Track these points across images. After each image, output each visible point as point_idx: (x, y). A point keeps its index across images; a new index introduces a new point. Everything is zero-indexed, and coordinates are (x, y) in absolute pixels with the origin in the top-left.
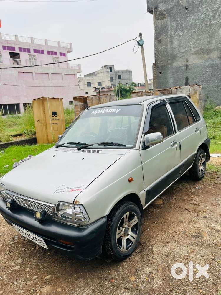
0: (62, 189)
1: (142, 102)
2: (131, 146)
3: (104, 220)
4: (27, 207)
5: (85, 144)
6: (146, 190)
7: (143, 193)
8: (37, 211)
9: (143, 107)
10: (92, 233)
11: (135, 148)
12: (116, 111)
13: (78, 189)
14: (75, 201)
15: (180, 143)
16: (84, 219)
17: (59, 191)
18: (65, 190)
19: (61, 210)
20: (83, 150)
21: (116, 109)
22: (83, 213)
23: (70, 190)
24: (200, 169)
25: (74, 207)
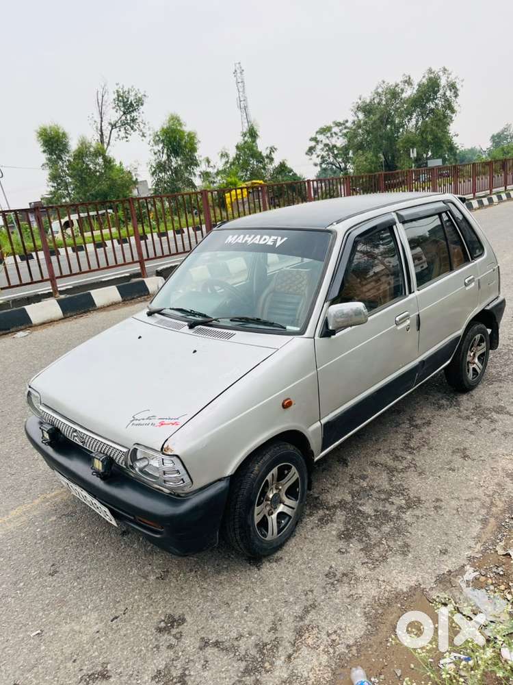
0: (143, 419)
1: (335, 223)
2: (298, 329)
3: (223, 484)
4: (81, 444)
5: (205, 316)
6: (324, 421)
7: (317, 428)
8: (97, 457)
9: (335, 238)
10: (196, 509)
11: (305, 335)
12: (275, 242)
13: (173, 421)
14: (164, 447)
15: (419, 315)
16: (182, 482)
17: (137, 422)
18: (147, 421)
19: (140, 459)
20: (200, 329)
21: (276, 238)
22: (178, 472)
23: (157, 422)
24: (471, 367)
25: (163, 459)
